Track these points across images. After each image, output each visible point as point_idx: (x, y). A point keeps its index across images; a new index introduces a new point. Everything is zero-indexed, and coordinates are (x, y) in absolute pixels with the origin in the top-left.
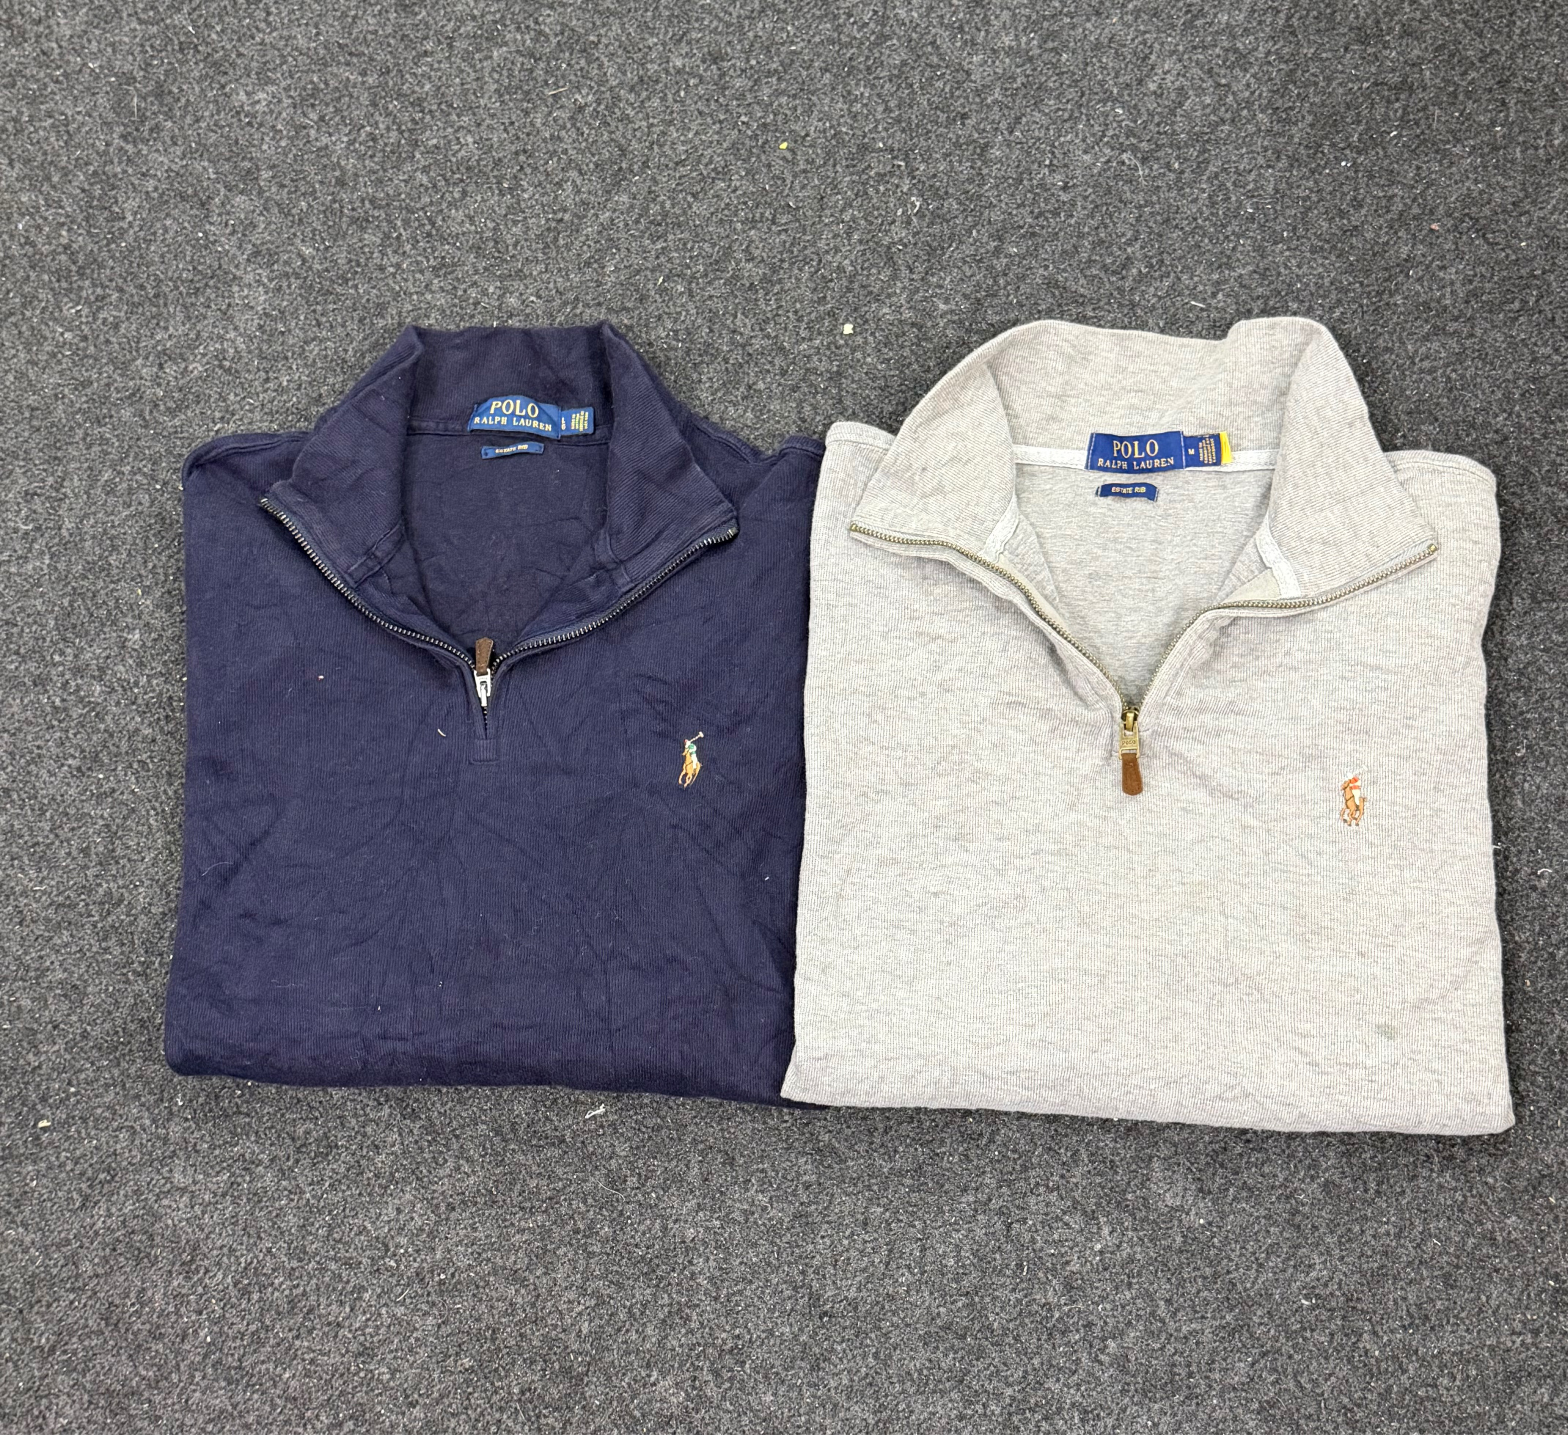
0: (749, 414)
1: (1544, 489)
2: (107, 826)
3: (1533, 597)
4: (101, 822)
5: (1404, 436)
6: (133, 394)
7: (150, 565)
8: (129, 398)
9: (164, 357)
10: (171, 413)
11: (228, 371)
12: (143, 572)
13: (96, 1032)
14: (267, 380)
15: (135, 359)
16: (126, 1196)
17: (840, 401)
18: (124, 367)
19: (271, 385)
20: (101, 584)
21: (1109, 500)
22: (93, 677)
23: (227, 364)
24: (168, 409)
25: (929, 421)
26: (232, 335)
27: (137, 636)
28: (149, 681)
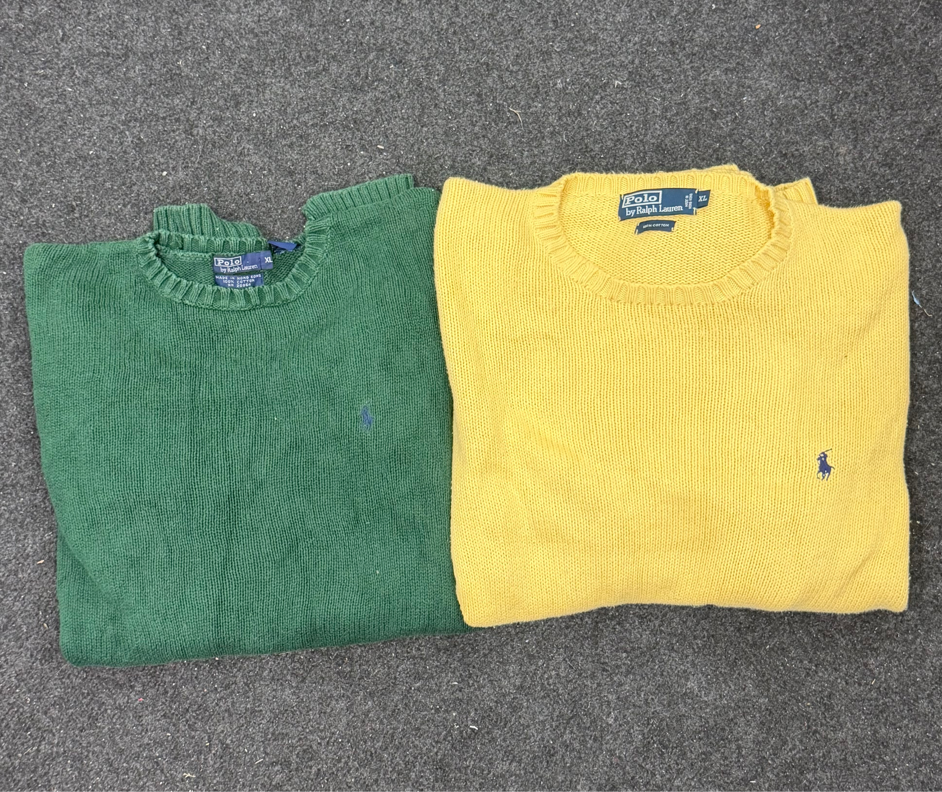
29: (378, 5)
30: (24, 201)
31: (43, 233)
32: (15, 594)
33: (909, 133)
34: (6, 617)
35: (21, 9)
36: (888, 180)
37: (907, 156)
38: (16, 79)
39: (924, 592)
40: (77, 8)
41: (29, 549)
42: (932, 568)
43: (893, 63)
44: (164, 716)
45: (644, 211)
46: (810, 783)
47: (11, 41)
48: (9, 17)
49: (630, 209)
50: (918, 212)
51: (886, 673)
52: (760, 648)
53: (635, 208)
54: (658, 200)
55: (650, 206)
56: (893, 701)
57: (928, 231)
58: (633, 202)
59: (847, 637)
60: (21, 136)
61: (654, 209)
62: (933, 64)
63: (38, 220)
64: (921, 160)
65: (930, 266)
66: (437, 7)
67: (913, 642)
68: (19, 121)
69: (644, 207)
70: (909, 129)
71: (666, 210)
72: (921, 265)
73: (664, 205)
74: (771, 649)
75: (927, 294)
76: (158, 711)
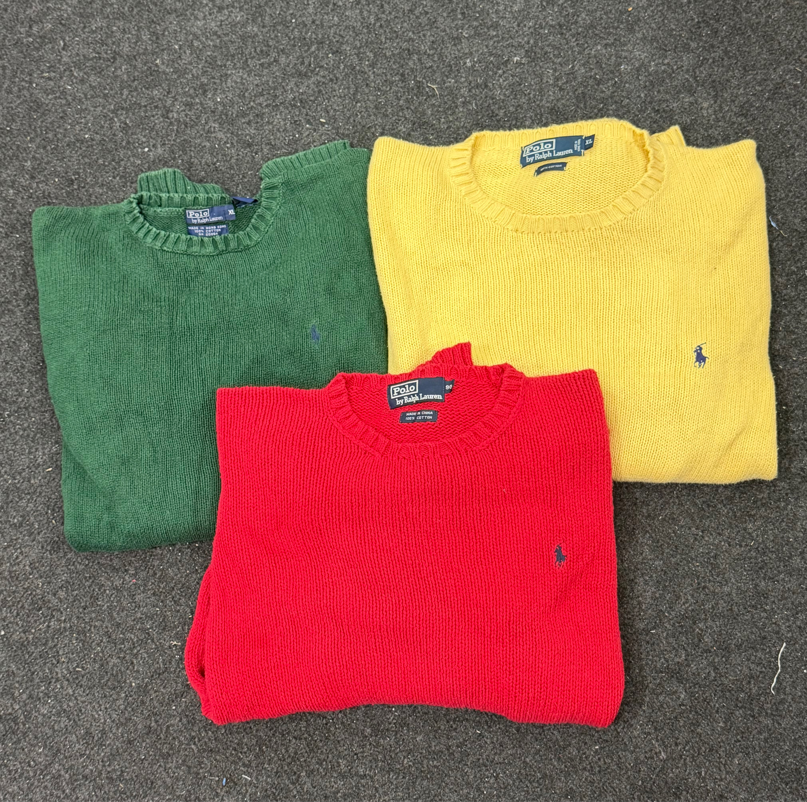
29: (318, 8)
30: (33, 178)
31: (48, 202)
32: (29, 497)
33: (760, 89)
34: (21, 516)
35: (30, 27)
36: (744, 127)
37: (759, 107)
38: (26, 81)
39: (792, 466)
40: (74, 24)
41: (40, 460)
42: (798, 445)
43: (743, 33)
44: (154, 594)
45: (541, 157)
46: (702, 630)
47: (22, 52)
48: (21, 34)
49: (529, 156)
50: (771, 152)
51: (763, 536)
52: (654, 519)
53: (533, 155)
54: (552, 147)
55: (546, 152)
56: (770, 559)
57: (780, 167)
58: (532, 151)
59: (728, 507)
60: (30, 126)
61: (549, 155)
62: (776, 33)
63: (44, 192)
64: (771, 110)
65: (783, 195)
66: (366, 7)
67: (785, 508)
68: (29, 114)
69: (541, 154)
70: (760, 85)
71: (559, 154)
72: (776, 195)
73: (557, 150)
74: (664, 519)
75: (782, 218)
76: (149, 590)
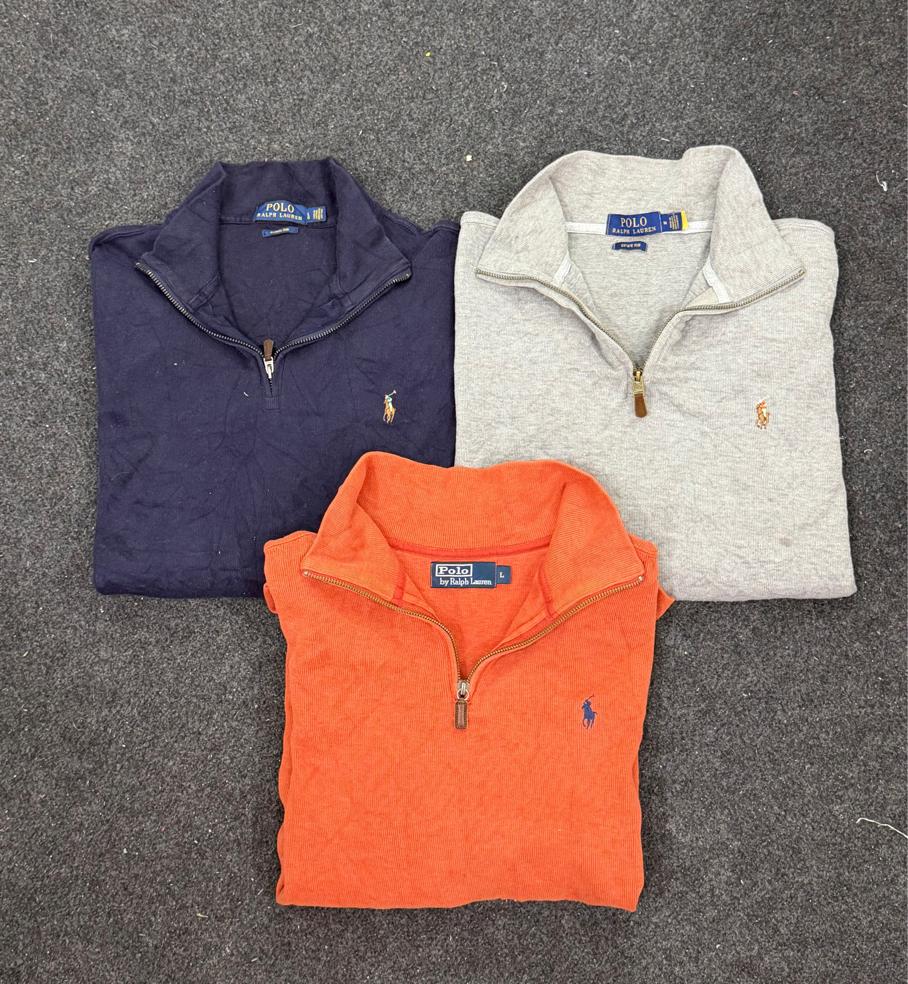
0: (414, 208)
1: (860, 238)
2: (52, 454)
3: (856, 298)
4: (48, 452)
5: (782, 211)
6: (57, 205)
7: (71, 303)
8: (54, 207)
9: (74, 183)
10: (80, 215)
11: (112, 190)
12: (67, 308)
13: (51, 572)
14: (135, 195)
15: (57, 185)
16: (73, 665)
17: (466, 199)
18: (51, 190)
19: (137, 198)
20: (42, 314)
21: (620, 252)
22: (40, 369)
23: (111, 186)
24: (78, 213)
25: (518, 210)
26: (113, 169)
27: (65, 345)
28: (73, 370)
